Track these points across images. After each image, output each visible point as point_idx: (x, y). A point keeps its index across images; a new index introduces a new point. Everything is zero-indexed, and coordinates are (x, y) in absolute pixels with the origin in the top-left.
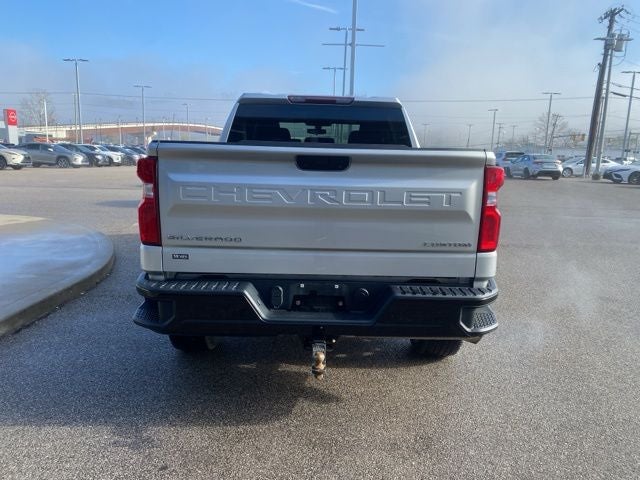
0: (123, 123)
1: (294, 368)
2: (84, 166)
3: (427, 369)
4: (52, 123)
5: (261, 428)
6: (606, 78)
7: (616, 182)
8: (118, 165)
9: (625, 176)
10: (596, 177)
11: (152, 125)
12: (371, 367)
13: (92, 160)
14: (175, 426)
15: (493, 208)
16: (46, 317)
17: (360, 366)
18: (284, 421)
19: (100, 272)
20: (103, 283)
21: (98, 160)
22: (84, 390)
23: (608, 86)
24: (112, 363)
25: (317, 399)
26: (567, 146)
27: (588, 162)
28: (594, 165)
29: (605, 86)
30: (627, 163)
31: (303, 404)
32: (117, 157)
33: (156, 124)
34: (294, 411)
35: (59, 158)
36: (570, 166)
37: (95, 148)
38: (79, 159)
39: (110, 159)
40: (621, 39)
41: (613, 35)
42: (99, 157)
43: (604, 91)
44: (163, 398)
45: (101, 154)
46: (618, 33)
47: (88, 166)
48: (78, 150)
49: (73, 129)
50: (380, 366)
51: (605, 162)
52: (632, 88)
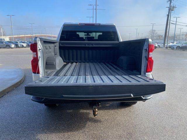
0: (26, 35)
1: (85, 111)
2: (15, 48)
3: (127, 109)
4: (4, 35)
5: (75, 133)
6: (169, 19)
7: (172, 49)
8: (25, 47)
9: (175, 47)
10: (167, 48)
11: (35, 35)
12: (109, 109)
13: (17, 46)
14: (47, 133)
15: (151, 58)
16: (2, 97)
17: (106, 109)
18: (83, 130)
19: (20, 81)
20: (21, 85)
21: (19, 46)
22: (16, 122)
23: (170, 21)
24: (25, 112)
25: (93, 121)
26: (157, 39)
27: (164, 43)
28: (166, 44)
29: (169, 21)
30: (175, 44)
31: (89, 123)
32: (25, 45)
33: (36, 35)
34: (86, 126)
35: (7, 45)
36: (159, 45)
37: (18, 43)
38: (13, 46)
39: (23, 46)
40: (173, 7)
41: (171, 6)
42: (19, 45)
43: (169, 23)
44: (42, 123)
45: (20, 44)
46: (172, 5)
47: (16, 48)
48: (13, 43)
49: (11, 37)
50: (112, 109)
51: (169, 43)
52: (176, 22)
